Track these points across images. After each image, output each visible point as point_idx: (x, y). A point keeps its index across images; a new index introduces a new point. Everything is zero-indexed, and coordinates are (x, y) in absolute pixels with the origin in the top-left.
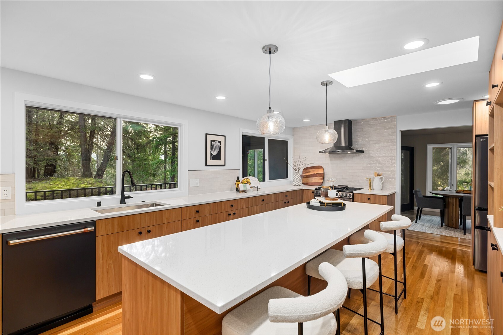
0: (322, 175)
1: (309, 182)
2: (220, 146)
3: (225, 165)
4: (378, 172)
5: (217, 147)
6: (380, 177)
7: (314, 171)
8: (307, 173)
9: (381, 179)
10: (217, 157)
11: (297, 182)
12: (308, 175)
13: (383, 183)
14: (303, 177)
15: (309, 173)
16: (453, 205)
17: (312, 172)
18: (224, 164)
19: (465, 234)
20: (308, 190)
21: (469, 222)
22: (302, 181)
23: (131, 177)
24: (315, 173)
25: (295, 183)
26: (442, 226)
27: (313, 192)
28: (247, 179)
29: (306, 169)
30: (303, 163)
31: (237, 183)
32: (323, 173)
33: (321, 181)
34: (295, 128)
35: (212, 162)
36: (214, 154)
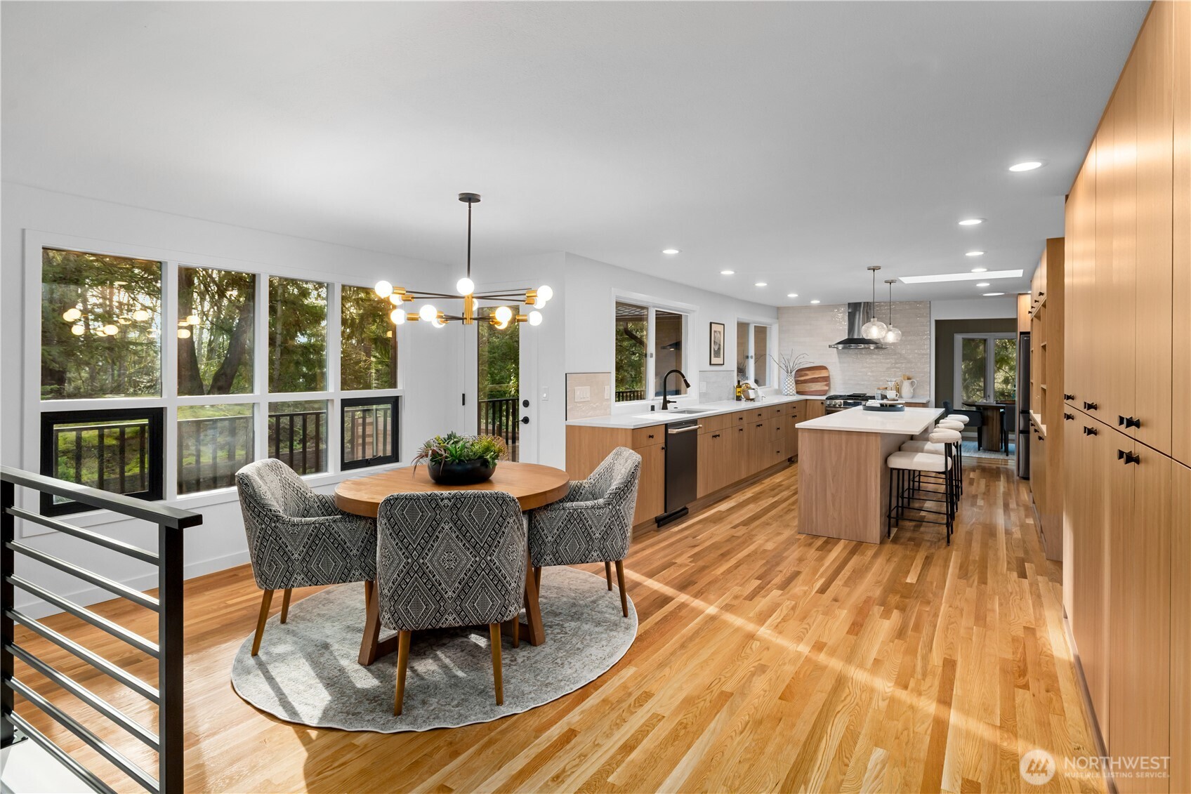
0: (826, 379)
1: (807, 389)
3: (725, 364)
4: (908, 374)
6: (910, 381)
7: (813, 374)
8: (803, 376)
9: (912, 384)
11: (791, 391)
12: (804, 380)
13: (914, 390)
14: (797, 382)
15: (806, 376)
16: (993, 420)
17: (810, 375)
19: (1007, 455)
20: (814, 401)
21: (1012, 446)
22: (796, 389)
24: (817, 376)
25: (787, 392)
26: (979, 450)
27: (822, 403)
28: (747, 384)
29: (800, 372)
30: (800, 361)
31: (739, 390)
32: (828, 377)
33: (827, 388)
34: (781, 307)
35: (714, 361)
36: (716, 349)
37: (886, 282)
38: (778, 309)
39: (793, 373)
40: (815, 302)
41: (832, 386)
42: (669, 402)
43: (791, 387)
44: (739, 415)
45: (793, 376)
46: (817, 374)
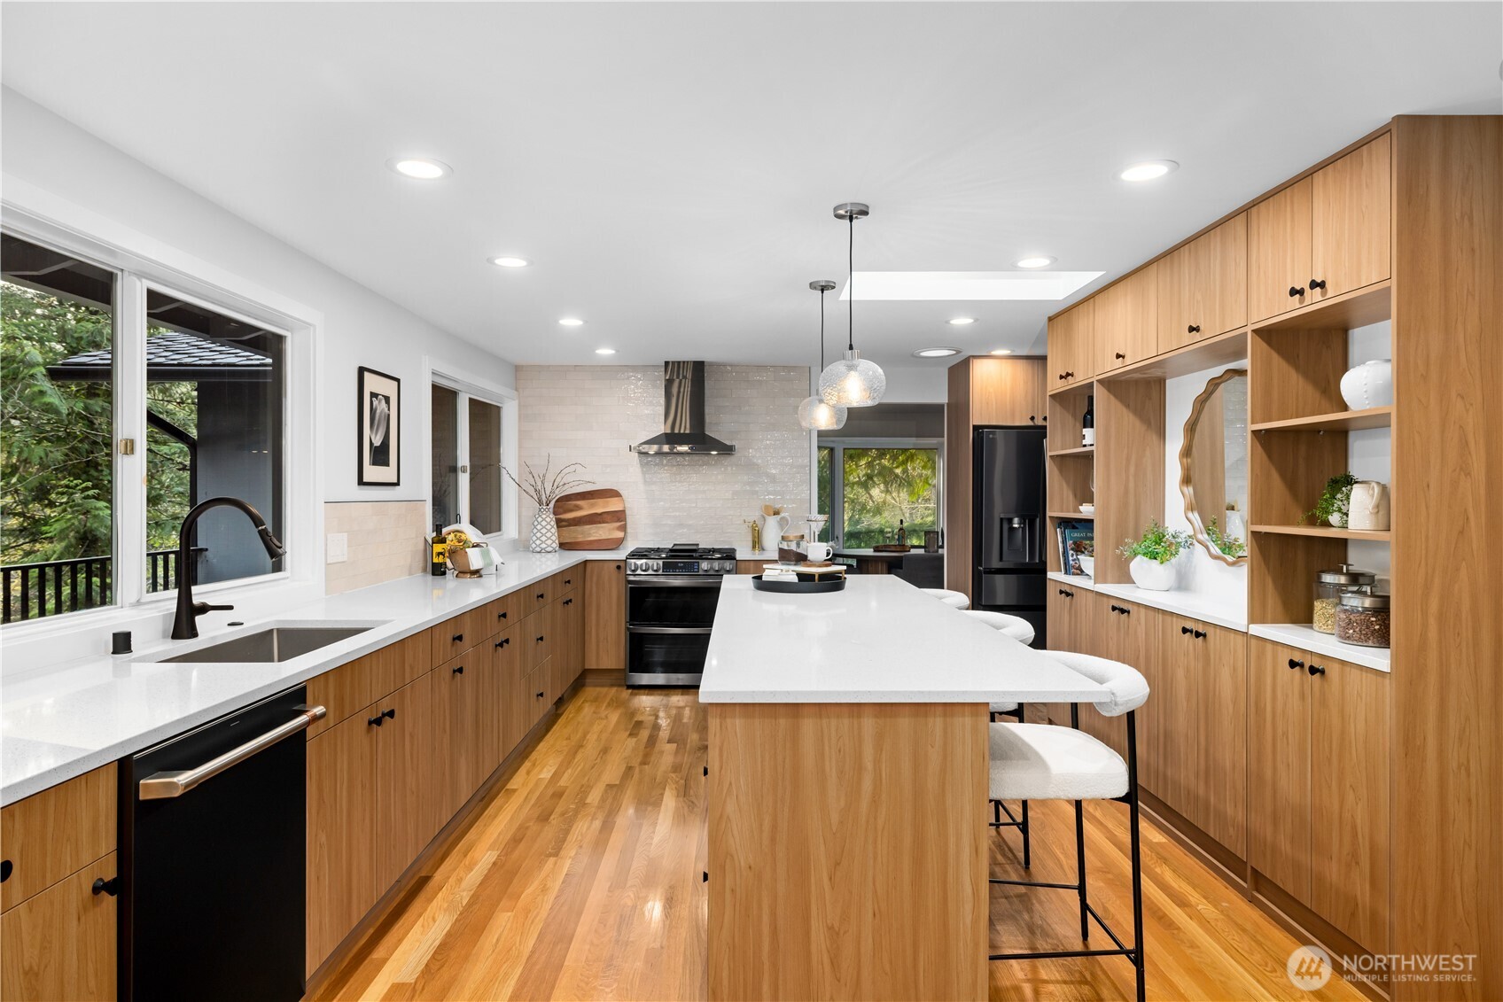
0: (619, 517)
1: (583, 539)
2: (389, 415)
3: (397, 484)
4: (770, 504)
5: (383, 415)
6: (778, 517)
7: (592, 506)
8: (571, 511)
10: (381, 455)
11: (549, 542)
12: (574, 519)
14: (560, 523)
15: (577, 510)
17: (587, 509)
18: (396, 481)
20: (601, 563)
22: (560, 538)
23: (257, 527)
24: (599, 511)
25: (543, 546)
27: (619, 567)
28: (459, 534)
29: (564, 504)
30: (565, 481)
31: (438, 548)
32: (623, 512)
33: (621, 535)
34: (523, 366)
35: (372, 472)
36: (377, 442)
37: (812, 286)
38: (518, 369)
39: (552, 505)
40: (605, 352)
41: (629, 530)
42: (204, 609)
43: (549, 535)
44: (453, 631)
45: (551, 510)
46: (600, 507)
